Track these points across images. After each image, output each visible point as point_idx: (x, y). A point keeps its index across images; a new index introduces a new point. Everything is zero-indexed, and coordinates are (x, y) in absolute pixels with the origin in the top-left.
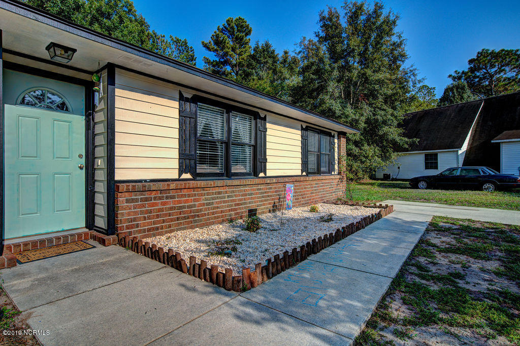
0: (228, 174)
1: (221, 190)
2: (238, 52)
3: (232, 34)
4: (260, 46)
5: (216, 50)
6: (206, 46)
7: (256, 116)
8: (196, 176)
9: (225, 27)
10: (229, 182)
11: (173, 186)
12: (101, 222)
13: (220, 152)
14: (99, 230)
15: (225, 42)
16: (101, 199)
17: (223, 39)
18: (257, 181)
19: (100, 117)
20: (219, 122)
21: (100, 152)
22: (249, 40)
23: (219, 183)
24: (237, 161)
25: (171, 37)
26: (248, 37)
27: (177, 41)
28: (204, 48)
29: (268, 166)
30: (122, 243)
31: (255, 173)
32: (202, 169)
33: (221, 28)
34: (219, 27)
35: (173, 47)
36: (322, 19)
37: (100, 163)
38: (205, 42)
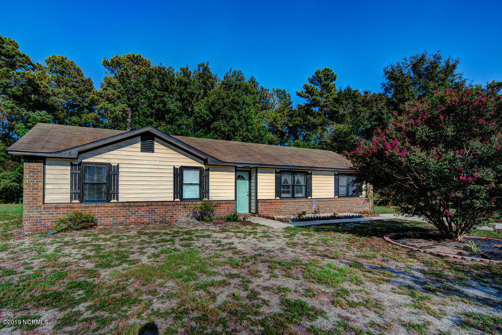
0: (293, 197)
1: (291, 203)
2: (325, 96)
3: (320, 82)
4: (343, 90)
5: (308, 97)
6: (299, 95)
7: (306, 173)
8: (281, 198)
9: (314, 77)
10: (294, 200)
11: (273, 201)
12: (253, 211)
13: (290, 190)
14: (253, 213)
15: (313, 92)
16: (253, 205)
17: (312, 89)
18: (306, 200)
19: (253, 181)
20: (290, 178)
21: (253, 191)
22: (334, 85)
23: (289, 201)
24: (298, 192)
25: (273, 89)
26: (334, 82)
27: (278, 91)
28: (298, 96)
29: (313, 194)
30: (260, 216)
31: (306, 197)
32: (283, 195)
33: (311, 78)
34: (309, 78)
35: (275, 97)
36: (386, 73)
37: (253, 194)
38: (299, 92)
